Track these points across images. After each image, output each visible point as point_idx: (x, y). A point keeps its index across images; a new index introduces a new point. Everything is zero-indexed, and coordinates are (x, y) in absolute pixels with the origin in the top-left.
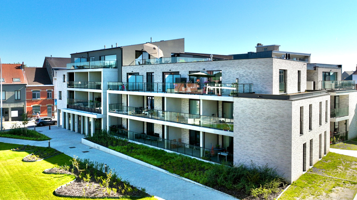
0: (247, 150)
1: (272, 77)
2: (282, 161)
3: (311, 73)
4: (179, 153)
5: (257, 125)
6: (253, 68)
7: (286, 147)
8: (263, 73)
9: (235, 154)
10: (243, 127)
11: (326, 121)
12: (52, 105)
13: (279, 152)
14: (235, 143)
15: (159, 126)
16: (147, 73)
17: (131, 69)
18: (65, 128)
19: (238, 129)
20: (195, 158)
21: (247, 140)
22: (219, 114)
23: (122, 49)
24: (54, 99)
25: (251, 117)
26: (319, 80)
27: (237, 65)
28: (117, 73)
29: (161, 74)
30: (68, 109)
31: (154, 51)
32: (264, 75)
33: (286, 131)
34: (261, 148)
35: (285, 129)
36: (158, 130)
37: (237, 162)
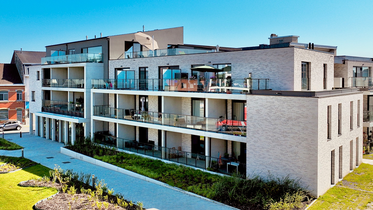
0: (264, 158)
1: (293, 70)
2: (306, 171)
3: (339, 68)
4: (179, 164)
5: (275, 129)
6: (269, 59)
7: (311, 154)
8: (282, 66)
9: (248, 164)
10: (258, 131)
11: (358, 126)
12: (23, 108)
13: (302, 160)
14: (248, 150)
15: (154, 132)
16: (140, 68)
17: (120, 63)
18: (39, 135)
19: (252, 133)
20: (199, 169)
21: (262, 146)
22: (228, 116)
23: (109, 39)
24: (25, 102)
25: (269, 118)
26: (348, 77)
27: (250, 56)
28: (102, 69)
29: (157, 69)
30: (43, 112)
31: (147, 42)
32: (283, 68)
33: (311, 134)
34: (281, 156)
35: (309, 132)
36: (152, 137)
37: (251, 173)
